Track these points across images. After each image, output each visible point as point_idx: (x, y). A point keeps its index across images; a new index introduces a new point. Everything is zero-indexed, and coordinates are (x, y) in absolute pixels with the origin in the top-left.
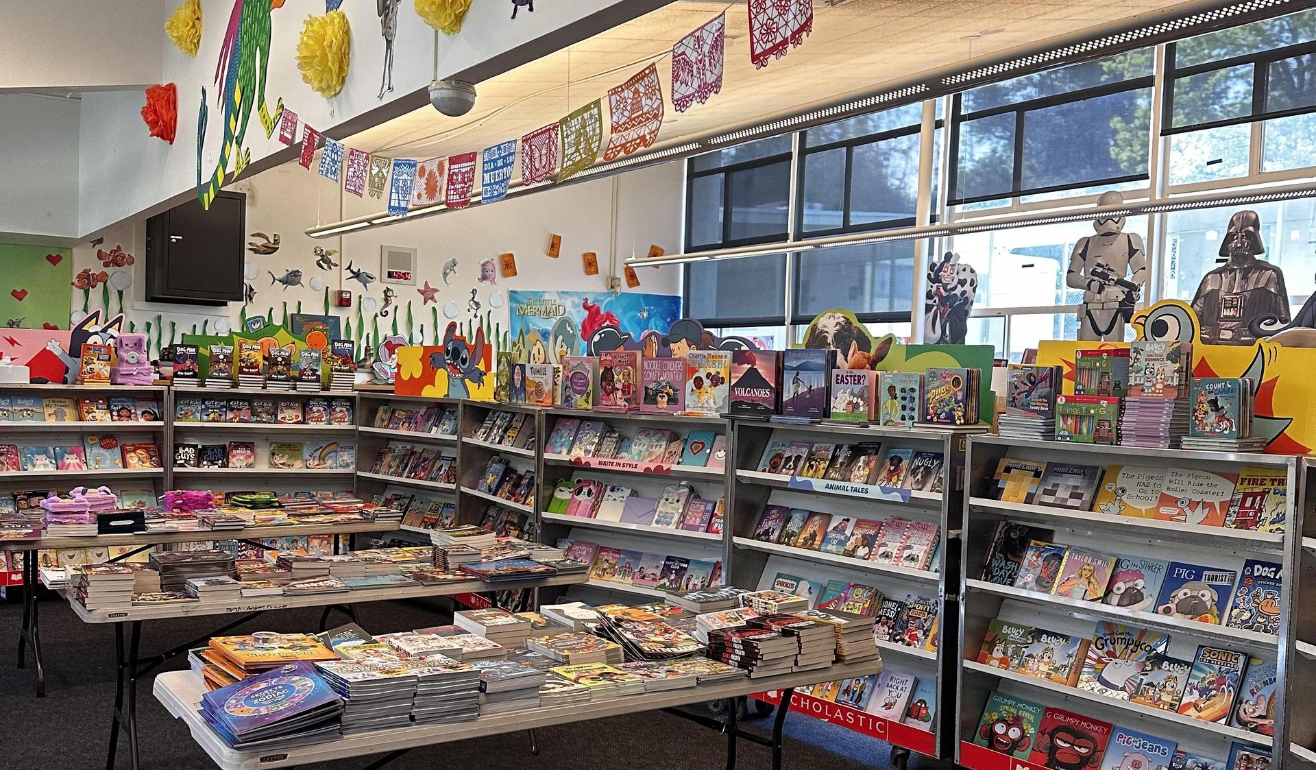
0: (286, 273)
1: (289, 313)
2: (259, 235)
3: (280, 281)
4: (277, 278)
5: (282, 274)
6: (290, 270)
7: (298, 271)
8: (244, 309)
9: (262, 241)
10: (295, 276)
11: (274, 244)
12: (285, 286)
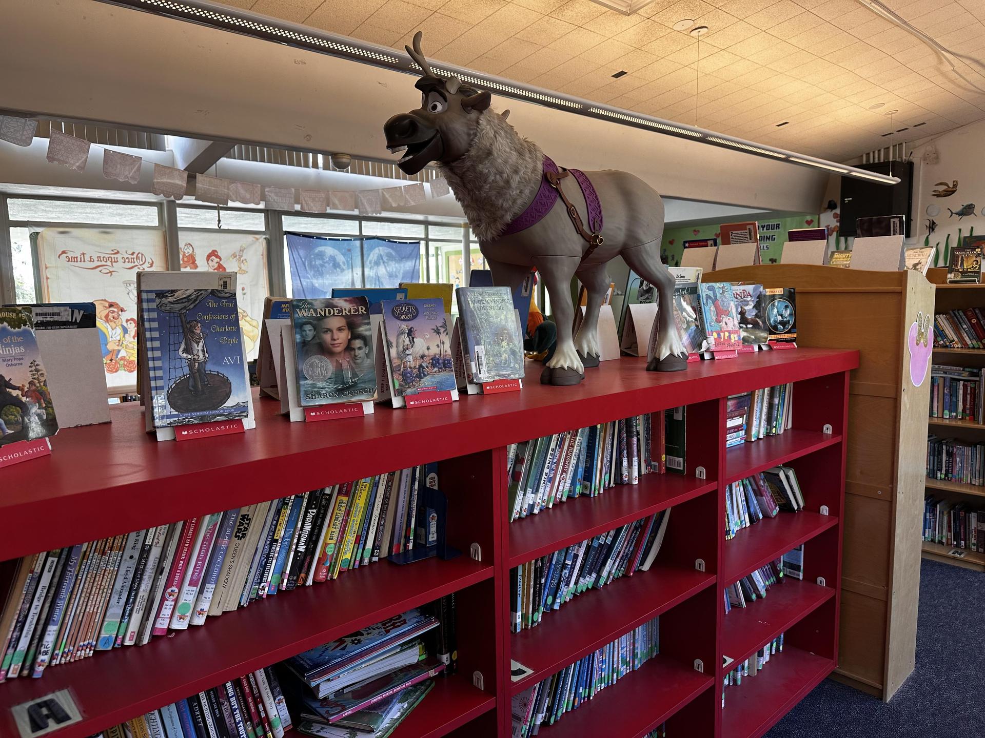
0: (962, 207)
1: (962, 236)
2: (941, 184)
3: (956, 214)
4: (954, 212)
5: (959, 208)
6: (965, 205)
7: (972, 205)
8: (927, 237)
9: (945, 187)
10: (969, 208)
11: (953, 188)
12: (960, 217)
